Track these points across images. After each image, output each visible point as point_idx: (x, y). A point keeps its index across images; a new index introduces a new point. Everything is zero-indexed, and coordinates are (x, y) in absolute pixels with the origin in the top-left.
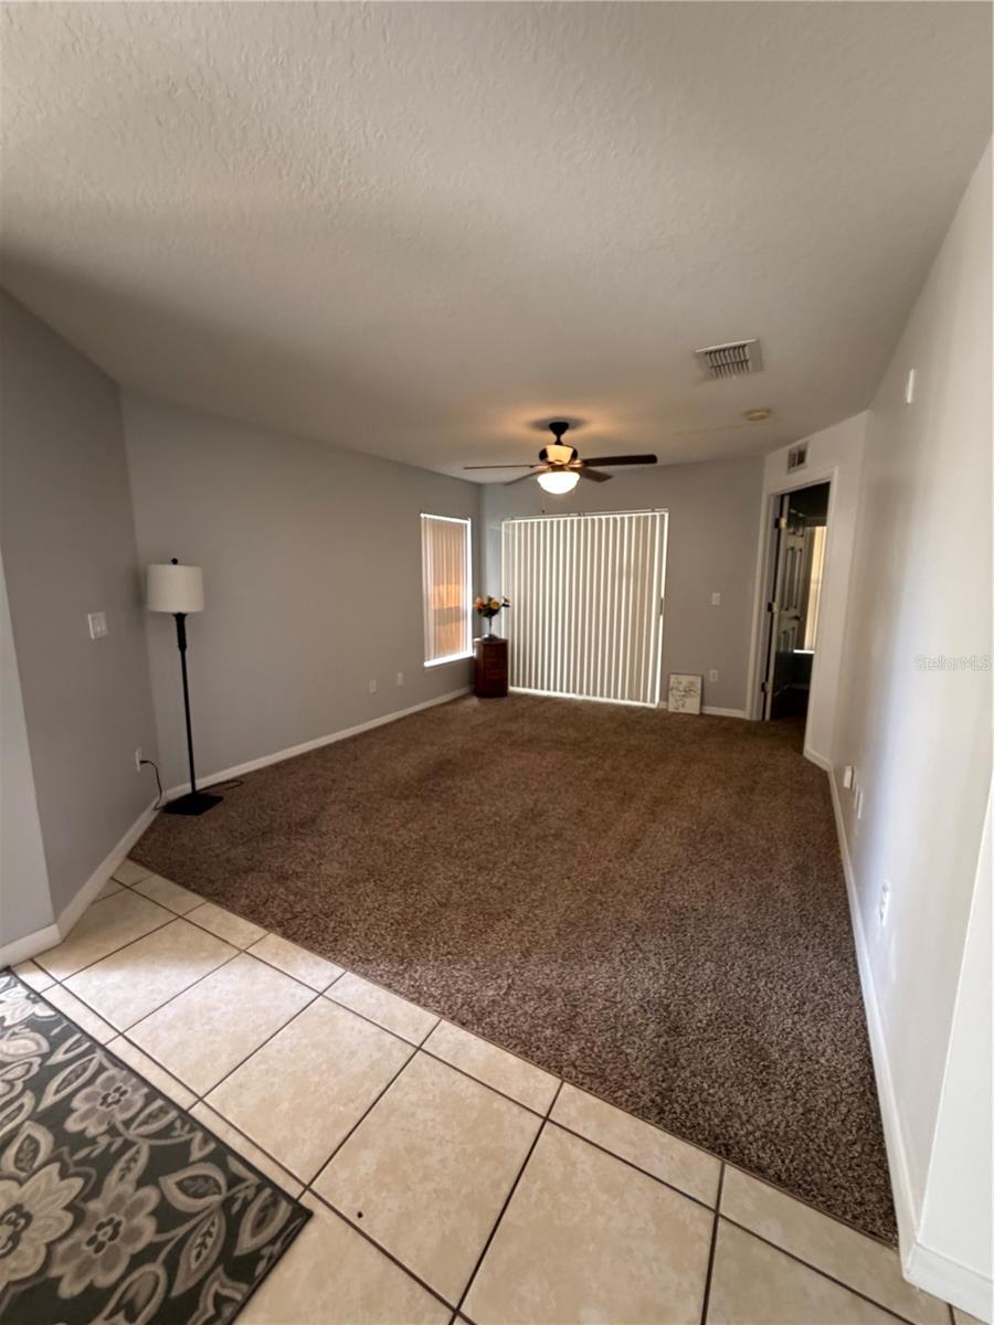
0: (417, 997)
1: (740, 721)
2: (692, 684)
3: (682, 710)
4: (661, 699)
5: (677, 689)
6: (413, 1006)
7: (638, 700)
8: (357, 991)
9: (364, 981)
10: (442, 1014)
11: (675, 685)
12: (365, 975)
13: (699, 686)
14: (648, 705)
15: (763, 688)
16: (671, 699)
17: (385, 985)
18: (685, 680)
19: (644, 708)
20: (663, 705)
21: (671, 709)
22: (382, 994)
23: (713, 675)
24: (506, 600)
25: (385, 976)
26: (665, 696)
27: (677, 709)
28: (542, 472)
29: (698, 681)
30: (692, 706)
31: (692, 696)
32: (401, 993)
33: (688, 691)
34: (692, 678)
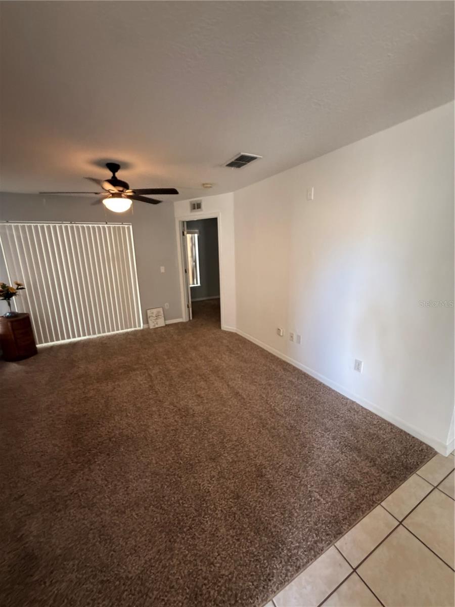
0: (314, 552)
1: (182, 323)
2: (159, 312)
3: (157, 326)
4: (144, 323)
5: (152, 316)
6: (320, 559)
7: (131, 327)
8: (295, 598)
9: (287, 588)
10: (330, 543)
11: (151, 315)
12: (283, 584)
13: (162, 312)
14: (138, 328)
15: (188, 307)
16: (150, 322)
17: (297, 571)
18: (155, 311)
19: (135, 331)
20: (146, 326)
21: (151, 327)
22: (303, 578)
23: (167, 306)
24: (19, 285)
25: (289, 567)
26: (146, 321)
27: (154, 326)
28: (106, 197)
29: (161, 310)
30: (161, 323)
31: (160, 318)
32: (307, 562)
33: (157, 316)
34: (158, 309)
